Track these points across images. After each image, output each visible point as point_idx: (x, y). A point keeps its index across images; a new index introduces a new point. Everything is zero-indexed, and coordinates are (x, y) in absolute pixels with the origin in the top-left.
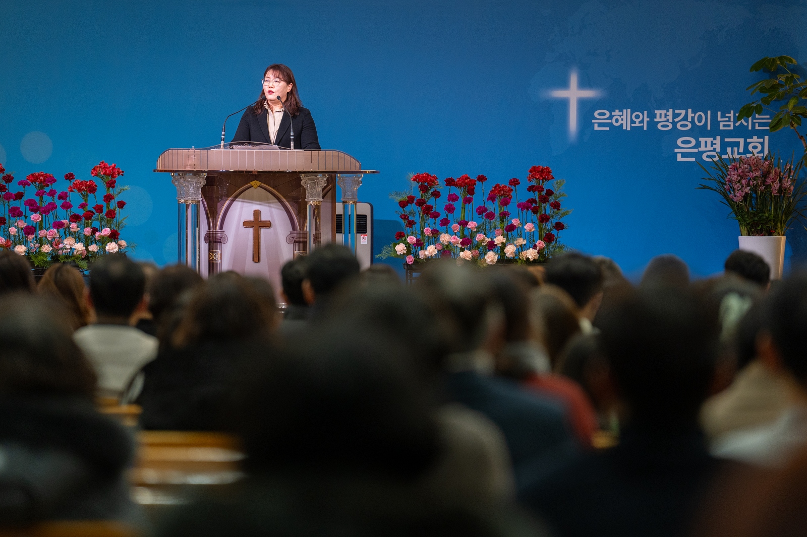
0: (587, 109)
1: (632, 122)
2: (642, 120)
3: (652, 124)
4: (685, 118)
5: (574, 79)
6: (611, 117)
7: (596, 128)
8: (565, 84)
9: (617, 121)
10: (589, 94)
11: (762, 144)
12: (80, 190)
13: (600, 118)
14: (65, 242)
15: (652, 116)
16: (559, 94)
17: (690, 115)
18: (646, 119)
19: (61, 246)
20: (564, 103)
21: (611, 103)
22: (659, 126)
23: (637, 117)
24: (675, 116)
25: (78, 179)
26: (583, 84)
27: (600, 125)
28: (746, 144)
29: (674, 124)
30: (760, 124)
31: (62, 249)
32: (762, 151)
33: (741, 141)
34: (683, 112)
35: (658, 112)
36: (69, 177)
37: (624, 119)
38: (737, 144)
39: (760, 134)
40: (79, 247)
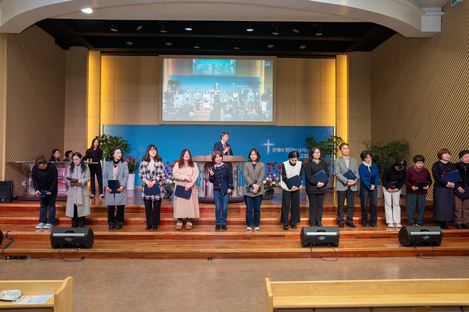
0: (271, 148)
1: (281, 150)
2: (283, 150)
3: (285, 151)
4: (292, 150)
5: (268, 141)
6: (276, 149)
7: (273, 152)
8: (267, 143)
9: (277, 150)
10: (271, 144)
11: (307, 155)
12: (171, 166)
13: (274, 150)
14: (167, 180)
15: (285, 149)
16: (265, 144)
17: (292, 149)
18: (284, 150)
19: (166, 181)
20: (266, 146)
21: (276, 147)
22: (286, 151)
23: (282, 149)
24: (290, 149)
25: (170, 164)
26: (270, 142)
27: (274, 151)
28: (304, 155)
29: (289, 151)
30: (307, 151)
31: (167, 182)
32: (307, 157)
33: (303, 154)
34: (291, 148)
35: (286, 148)
36: (168, 163)
37: (279, 150)
38: (302, 155)
39: (307, 153)
40: (171, 182)
